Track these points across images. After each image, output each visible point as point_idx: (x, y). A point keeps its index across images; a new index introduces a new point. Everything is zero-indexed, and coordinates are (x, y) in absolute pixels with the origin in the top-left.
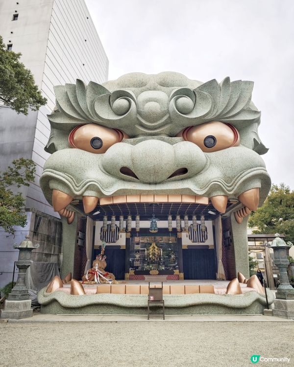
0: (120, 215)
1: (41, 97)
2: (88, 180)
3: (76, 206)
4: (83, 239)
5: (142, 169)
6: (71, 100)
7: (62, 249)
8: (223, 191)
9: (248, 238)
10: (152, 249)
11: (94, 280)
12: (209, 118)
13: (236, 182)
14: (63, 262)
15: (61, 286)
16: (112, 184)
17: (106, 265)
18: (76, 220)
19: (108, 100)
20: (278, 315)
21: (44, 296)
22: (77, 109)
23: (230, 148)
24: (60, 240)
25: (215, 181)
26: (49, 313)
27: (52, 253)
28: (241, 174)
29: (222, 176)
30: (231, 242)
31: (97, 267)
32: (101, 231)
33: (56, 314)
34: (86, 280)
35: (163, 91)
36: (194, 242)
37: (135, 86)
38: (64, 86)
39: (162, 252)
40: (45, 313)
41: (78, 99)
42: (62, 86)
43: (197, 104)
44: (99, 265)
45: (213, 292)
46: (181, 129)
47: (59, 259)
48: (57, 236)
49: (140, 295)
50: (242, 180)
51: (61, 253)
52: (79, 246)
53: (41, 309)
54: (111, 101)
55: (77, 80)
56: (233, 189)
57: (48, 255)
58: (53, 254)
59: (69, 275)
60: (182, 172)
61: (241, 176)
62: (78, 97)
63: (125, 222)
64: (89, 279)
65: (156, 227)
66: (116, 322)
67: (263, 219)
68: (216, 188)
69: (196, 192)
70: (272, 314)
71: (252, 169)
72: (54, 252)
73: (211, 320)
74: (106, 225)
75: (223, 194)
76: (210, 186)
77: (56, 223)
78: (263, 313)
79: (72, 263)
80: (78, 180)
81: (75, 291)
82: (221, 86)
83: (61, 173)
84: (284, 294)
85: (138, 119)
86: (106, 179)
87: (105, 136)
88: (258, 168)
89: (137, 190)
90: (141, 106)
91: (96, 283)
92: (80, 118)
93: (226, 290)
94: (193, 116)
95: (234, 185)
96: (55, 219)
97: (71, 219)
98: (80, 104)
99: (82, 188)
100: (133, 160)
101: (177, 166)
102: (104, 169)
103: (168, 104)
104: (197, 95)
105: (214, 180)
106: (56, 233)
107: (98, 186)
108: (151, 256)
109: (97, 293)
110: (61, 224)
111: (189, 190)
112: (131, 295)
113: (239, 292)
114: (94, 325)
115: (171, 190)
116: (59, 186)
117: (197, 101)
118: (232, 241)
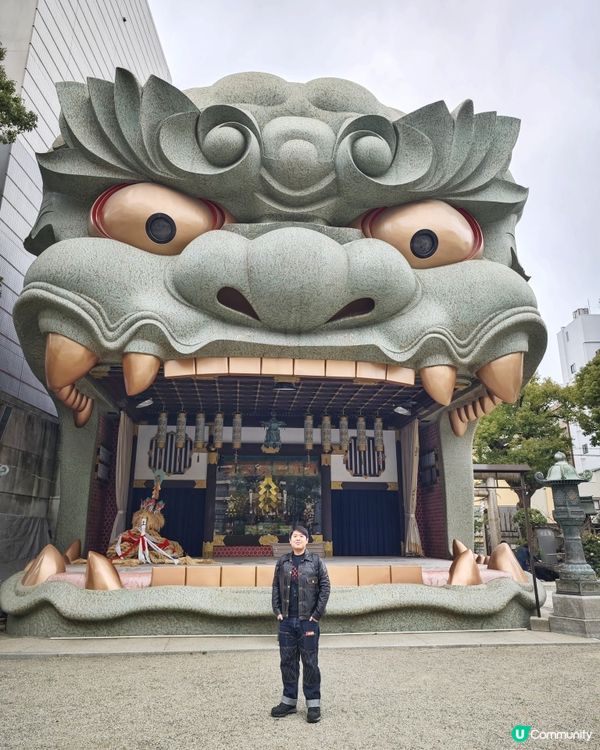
0: (198, 411)
1: (21, 110)
2: (139, 314)
3: (100, 383)
4: (110, 464)
5: (272, 295)
6: (101, 118)
7: (58, 486)
8: (450, 355)
9: (475, 471)
10: (263, 490)
11: (136, 556)
12: (425, 189)
13: (479, 336)
14: (60, 515)
15: (62, 570)
16: (195, 329)
17: (162, 521)
18: (95, 420)
19: (193, 127)
20: (561, 630)
21: (18, 594)
22: (116, 144)
23: (467, 262)
24: (54, 464)
25: (434, 332)
26: (30, 634)
27: (34, 495)
28: (491, 320)
29: (449, 321)
30: (438, 475)
31: (144, 527)
32: (151, 448)
33: (47, 637)
34: (117, 557)
35: (323, 121)
36: (355, 475)
37: (256, 100)
38: (82, 86)
39: (285, 495)
40: (20, 636)
41: (120, 118)
42: (78, 84)
43: (400, 156)
44: (147, 521)
45: (420, 581)
46: (358, 212)
47: (48, 510)
48: (46, 455)
49: (255, 588)
50: (492, 333)
51: (54, 495)
52: (99, 479)
53: (9, 623)
54: (199, 130)
55: (118, 69)
56: (471, 351)
57: (25, 499)
58: (35, 498)
59: (76, 544)
60: (362, 308)
61: (490, 324)
62: (118, 112)
63: (207, 428)
64: (123, 555)
65: (278, 440)
66: (204, 653)
67: (486, 434)
68: (435, 347)
69: (390, 355)
70: (549, 626)
71: (515, 310)
72: (38, 492)
73: (423, 644)
74: (164, 434)
75: (448, 362)
76: (422, 342)
77: (45, 425)
78: (528, 626)
79: (82, 519)
80: (114, 314)
81: (98, 581)
82: (455, 117)
83: (71, 294)
84: (576, 582)
85: (262, 178)
86: (182, 314)
87: (184, 213)
88: (526, 308)
89: (255, 345)
90: (271, 148)
91: (141, 564)
92: (123, 167)
93: (447, 576)
94: (390, 181)
95: (473, 343)
96: (44, 417)
97: (83, 415)
98: (124, 130)
99: (122, 334)
100: (249, 272)
101: (353, 293)
102: (178, 290)
103: (335, 149)
104: (401, 135)
105: (431, 330)
106: (44, 447)
107: (163, 329)
108: (261, 506)
109: (150, 586)
110: (56, 429)
111: (376, 349)
112: (235, 588)
113: (476, 580)
114: (153, 662)
115: (336, 347)
116: (64, 326)
117: (400, 149)
118: (440, 473)
